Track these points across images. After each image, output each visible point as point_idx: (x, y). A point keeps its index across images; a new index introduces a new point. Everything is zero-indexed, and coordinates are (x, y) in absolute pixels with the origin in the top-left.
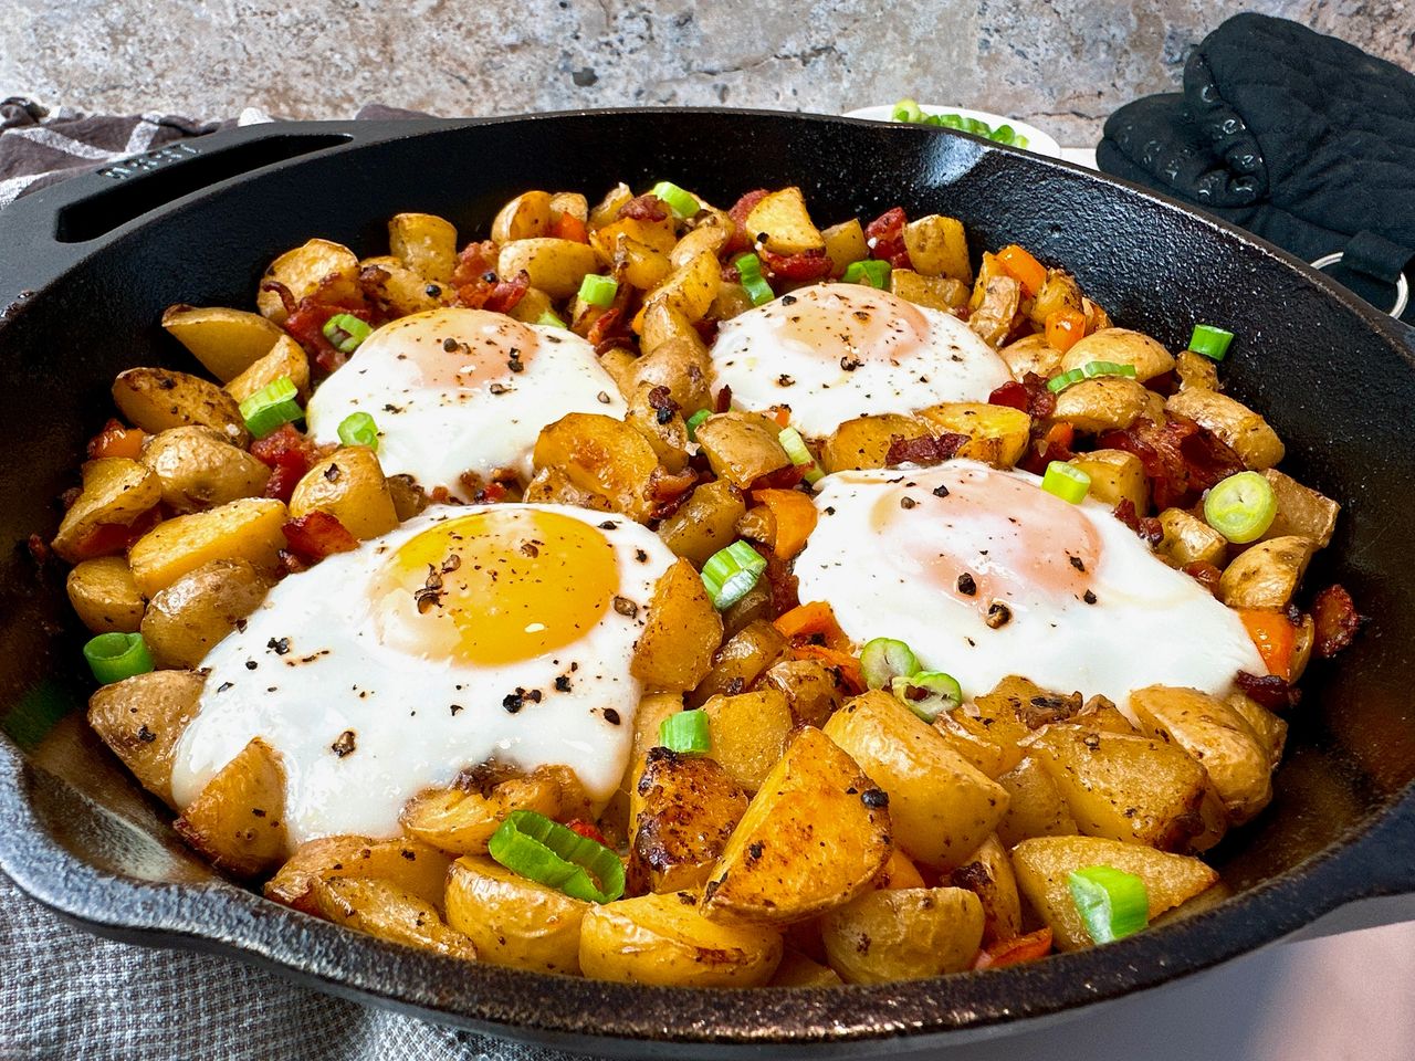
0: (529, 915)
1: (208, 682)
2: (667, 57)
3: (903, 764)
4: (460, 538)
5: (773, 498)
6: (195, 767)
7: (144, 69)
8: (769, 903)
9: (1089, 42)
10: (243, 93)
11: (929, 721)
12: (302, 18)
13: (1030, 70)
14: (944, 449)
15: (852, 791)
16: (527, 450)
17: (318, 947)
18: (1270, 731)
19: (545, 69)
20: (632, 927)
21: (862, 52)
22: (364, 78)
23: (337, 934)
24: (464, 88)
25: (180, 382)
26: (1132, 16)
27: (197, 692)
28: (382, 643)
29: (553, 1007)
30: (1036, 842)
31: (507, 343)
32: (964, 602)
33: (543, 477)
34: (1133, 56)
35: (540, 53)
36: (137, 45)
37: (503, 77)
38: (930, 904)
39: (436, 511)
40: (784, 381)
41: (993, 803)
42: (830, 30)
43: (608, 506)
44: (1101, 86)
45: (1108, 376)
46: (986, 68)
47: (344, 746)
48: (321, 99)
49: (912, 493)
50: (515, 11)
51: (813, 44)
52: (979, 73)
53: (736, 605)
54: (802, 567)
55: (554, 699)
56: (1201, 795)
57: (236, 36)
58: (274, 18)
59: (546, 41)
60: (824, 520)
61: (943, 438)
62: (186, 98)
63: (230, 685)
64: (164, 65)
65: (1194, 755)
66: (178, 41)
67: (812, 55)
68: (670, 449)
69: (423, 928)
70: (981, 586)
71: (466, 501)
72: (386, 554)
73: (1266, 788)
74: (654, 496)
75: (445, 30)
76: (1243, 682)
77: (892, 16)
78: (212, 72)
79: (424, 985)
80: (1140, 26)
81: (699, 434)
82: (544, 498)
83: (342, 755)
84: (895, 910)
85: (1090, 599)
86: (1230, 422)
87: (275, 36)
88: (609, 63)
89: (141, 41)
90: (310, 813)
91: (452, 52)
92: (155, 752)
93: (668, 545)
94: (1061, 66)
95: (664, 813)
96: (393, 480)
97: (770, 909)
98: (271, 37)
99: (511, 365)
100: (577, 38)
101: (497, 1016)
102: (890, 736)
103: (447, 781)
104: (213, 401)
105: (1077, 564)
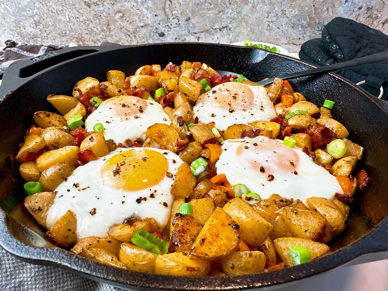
0: (142, 258)
1: (57, 195)
2: (183, 29)
3: (244, 217)
4: (125, 157)
5: (210, 146)
6: (52, 218)
7: (44, 32)
8: (206, 255)
9: (297, 25)
10: (70, 39)
11: (252, 206)
12: (86, 19)
13: (280, 32)
14: (256, 133)
15: (230, 225)
16: (144, 133)
17: (83, 265)
18: (345, 209)
19: (151, 32)
20: (169, 261)
21: (236, 28)
22: (103, 35)
23: (88, 261)
24: (129, 37)
25: (51, 115)
26: (308, 18)
27: (54, 198)
28: (104, 185)
29: (146, 281)
30: (280, 239)
31: (139, 105)
32: (261, 174)
33: (148, 140)
34: (308, 29)
35: (149, 28)
36: (42, 26)
37: (140, 34)
38: (250, 255)
39: (119, 149)
40: (213, 115)
41: (268, 228)
42: (227, 22)
43: (166, 148)
44: (300, 37)
45: (301, 114)
46: (269, 32)
47: (93, 212)
48: (91, 40)
49: (248, 145)
50: (143, 17)
51: (223, 26)
52: (267, 33)
53: (200, 175)
54: (217, 165)
55: (150, 200)
56: (325, 226)
57: (68, 24)
58: (79, 19)
59: (151, 25)
60: (224, 152)
61: (257, 130)
62: (55, 40)
63: (62, 196)
64: (49, 32)
65: (324, 216)
66: (53, 25)
67: (222, 28)
68: (183, 133)
69: (113, 261)
70: (266, 170)
71: (127, 147)
72: (105, 161)
73: (343, 225)
74: (178, 145)
75: (124, 22)
76: (337, 196)
77: (243, 18)
78: (62, 33)
79: (112, 275)
80: (310, 21)
81: (190, 129)
82: (148, 146)
83: (92, 215)
84: (241, 257)
85: (296, 173)
86: (334, 126)
87: (79, 24)
88: (168, 31)
89: (43, 25)
90: (83, 230)
91: (126, 28)
92: (42, 214)
93: (181, 158)
94: (289, 31)
95: (179, 231)
96: (108, 141)
97: (207, 256)
98: (78, 24)
99: (140, 111)
100: (159, 24)
101: (131, 284)
102: (240, 210)
103: (120, 222)
104: (60, 120)
105: (292, 164)
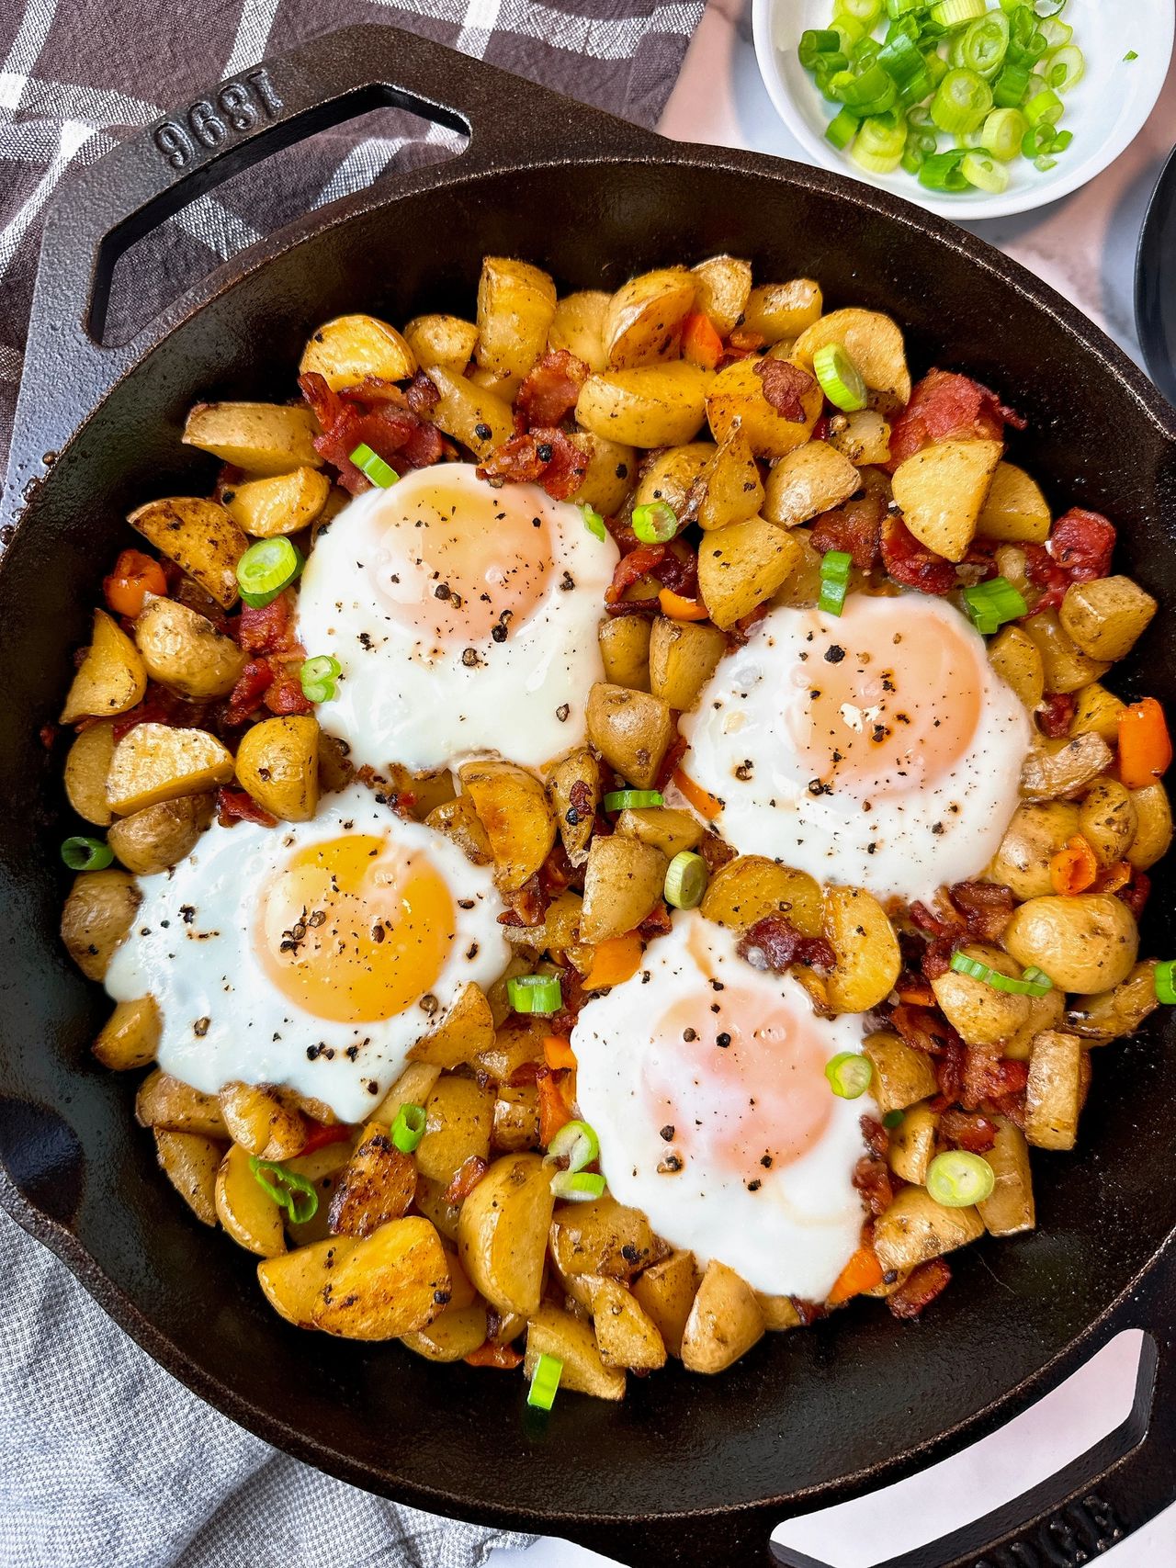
1: (138, 916)
4: (337, 889)
15: (434, 1285)
25: (190, 516)
31: (502, 602)
32: (656, 1142)
33: (448, 814)
40: (743, 770)
47: (201, 1028)
55: (341, 1061)
61: (819, 938)
63: (148, 932)
70: (677, 1139)
72: (289, 853)
81: (596, 841)
83: (197, 1033)
92: (97, 961)
95: (355, 1190)
97: (337, 1336)
99: (495, 630)
104: (218, 537)
105: (767, 1162)
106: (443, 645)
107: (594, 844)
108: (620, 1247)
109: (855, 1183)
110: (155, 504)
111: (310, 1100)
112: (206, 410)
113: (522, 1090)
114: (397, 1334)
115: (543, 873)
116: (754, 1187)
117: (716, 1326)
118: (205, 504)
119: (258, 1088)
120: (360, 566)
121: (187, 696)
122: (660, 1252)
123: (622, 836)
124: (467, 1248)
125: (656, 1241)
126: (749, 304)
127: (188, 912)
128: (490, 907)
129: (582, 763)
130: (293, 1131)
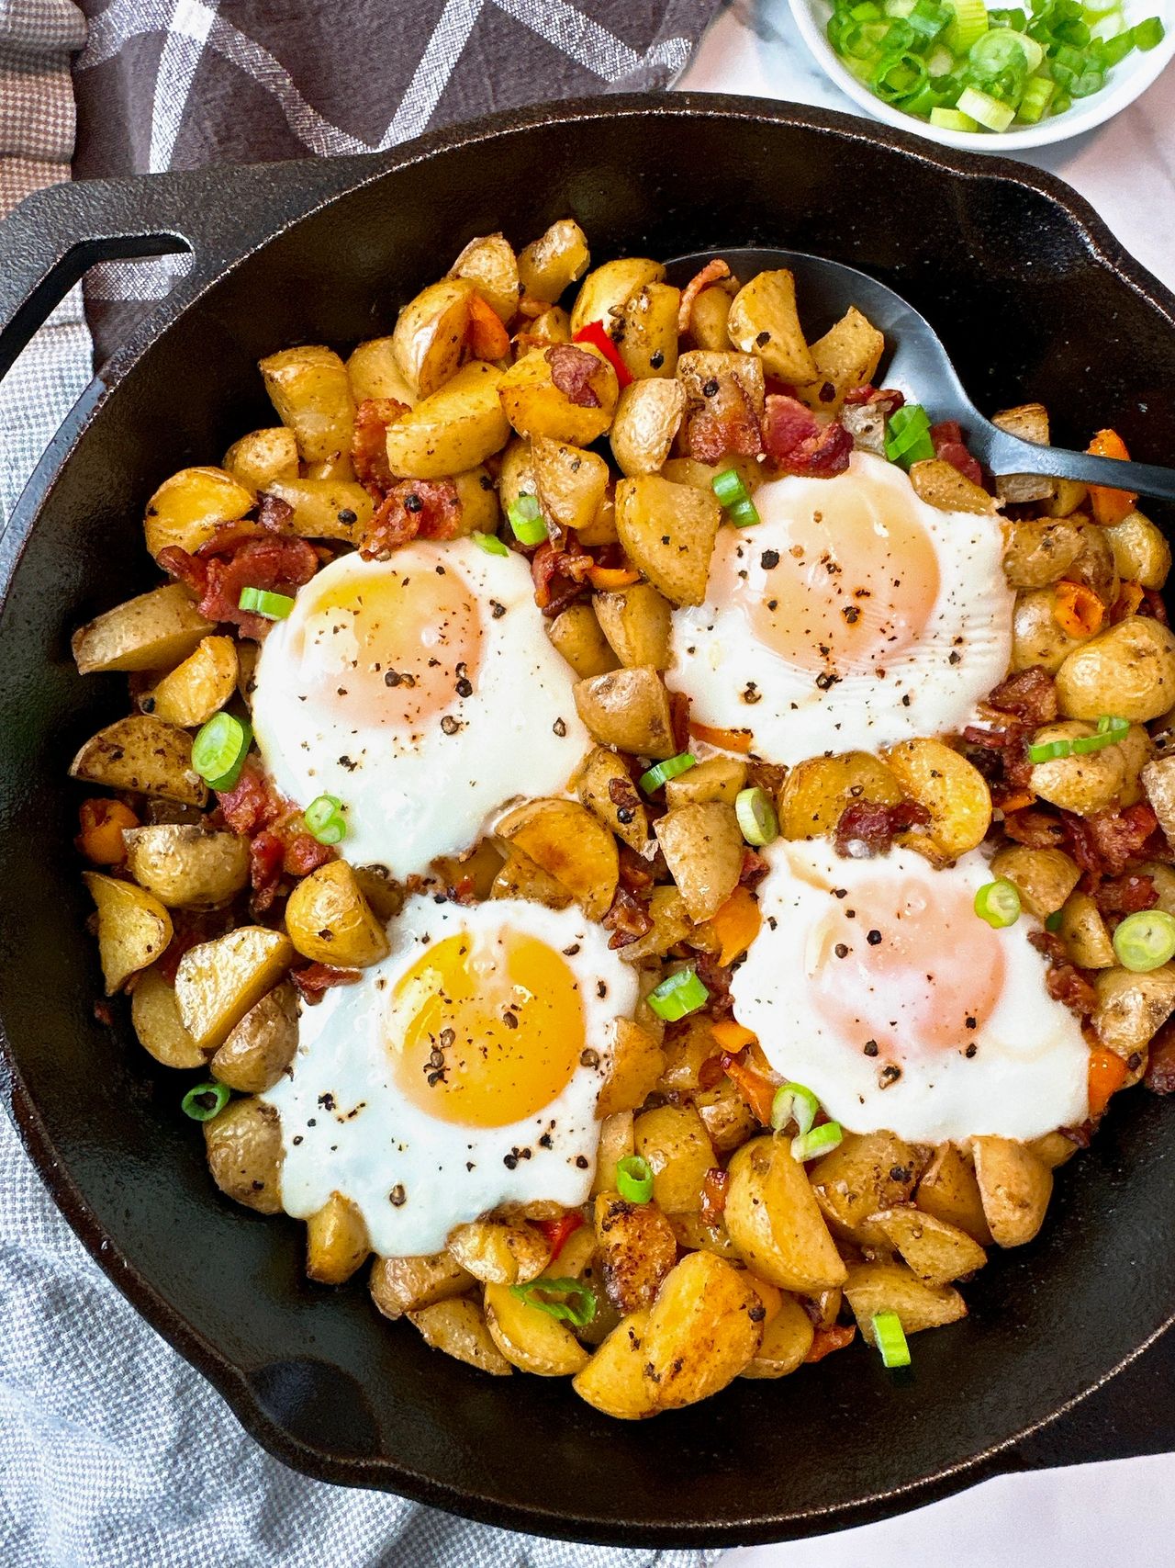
1: (282, 1130)
4: (450, 1002)
15: (744, 1307)
31: (450, 659)
32: (865, 1061)
40: (750, 694)
47: (398, 1198)
55: (540, 1154)
60: (766, 930)
63: (301, 1140)
70: (882, 1047)
72: (387, 996)
83: (397, 1205)
92: (267, 1194)
96: (364, 874)
99: (458, 688)
104: (161, 745)
105: (971, 1023)
106: (418, 729)
107: (658, 829)
108: (885, 1174)
109: (1055, 997)
110: (87, 746)
111: (531, 1205)
112: (85, 633)
113: (715, 1088)
114: (736, 1372)
115: (624, 883)
116: (971, 1052)
117: (1010, 1196)
118: (133, 721)
119: (479, 1221)
120: (303, 699)
121: (211, 905)
122: (923, 1156)
123: (678, 808)
124: (752, 1256)
125: (914, 1149)
126: (522, 269)
127: (327, 1100)
128: (596, 939)
129: (604, 762)
130: (533, 1242)
